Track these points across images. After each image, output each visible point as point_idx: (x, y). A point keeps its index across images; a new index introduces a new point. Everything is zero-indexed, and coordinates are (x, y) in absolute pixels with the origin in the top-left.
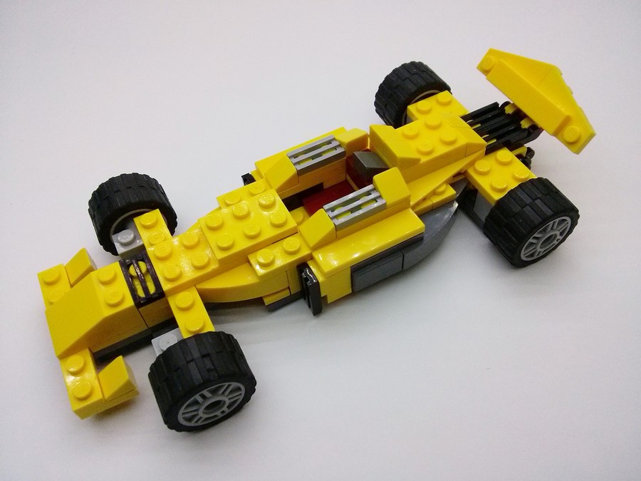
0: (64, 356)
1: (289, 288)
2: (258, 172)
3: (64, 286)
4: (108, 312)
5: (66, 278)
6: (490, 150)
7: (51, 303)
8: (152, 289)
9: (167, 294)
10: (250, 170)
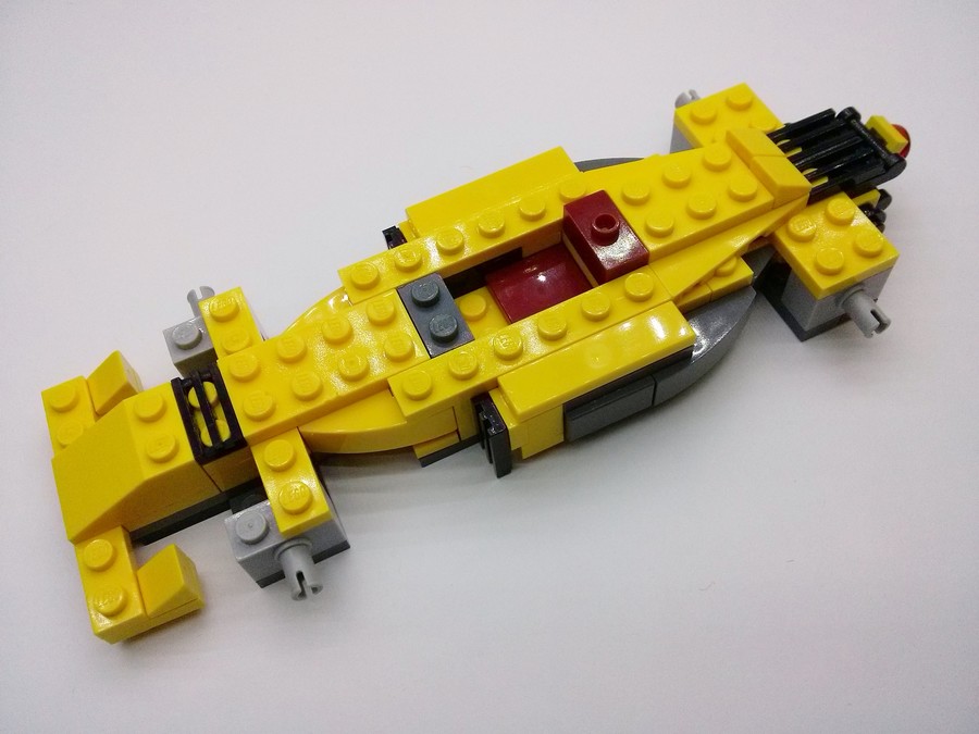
0: (81, 539)
1: (457, 431)
2: (410, 225)
3: (83, 417)
4: (151, 472)
5: (89, 399)
6: (817, 197)
7: (63, 447)
8: (225, 433)
9: (250, 443)
10: (397, 221)
